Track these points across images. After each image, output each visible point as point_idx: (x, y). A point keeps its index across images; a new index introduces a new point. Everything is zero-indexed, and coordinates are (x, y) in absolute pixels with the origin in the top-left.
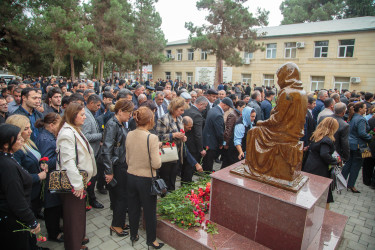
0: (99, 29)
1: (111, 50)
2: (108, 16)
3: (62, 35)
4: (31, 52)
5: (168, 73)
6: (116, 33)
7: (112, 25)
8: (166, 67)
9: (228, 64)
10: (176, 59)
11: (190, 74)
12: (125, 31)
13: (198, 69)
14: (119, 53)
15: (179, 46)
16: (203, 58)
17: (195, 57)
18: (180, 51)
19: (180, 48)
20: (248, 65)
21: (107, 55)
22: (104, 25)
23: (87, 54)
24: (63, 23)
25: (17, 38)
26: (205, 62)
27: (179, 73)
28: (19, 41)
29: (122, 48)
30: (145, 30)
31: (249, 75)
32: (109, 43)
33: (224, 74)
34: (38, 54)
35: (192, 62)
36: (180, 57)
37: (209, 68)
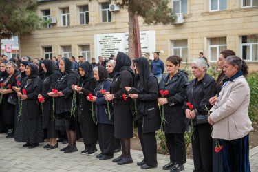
5: (48, 49)
8: (43, 37)
9: (148, 22)
10: (60, 24)
11: (85, 47)
13: (98, 37)
16: (104, 20)
17: (91, 18)
20: (181, 24)
26: (108, 26)
27: (66, 48)
31: (184, 42)
33: (143, 43)
35: (88, 28)
36: (66, 21)
37: (115, 35)
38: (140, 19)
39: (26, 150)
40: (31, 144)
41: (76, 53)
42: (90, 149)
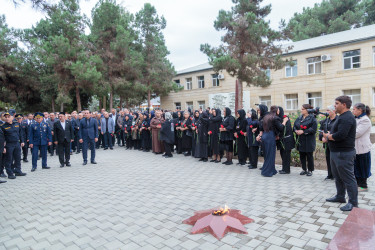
0: (106, 60)
1: (120, 82)
2: (114, 45)
3: (66, 67)
4: (29, 89)
5: (178, 104)
6: (124, 63)
7: (120, 55)
8: (175, 97)
10: (186, 88)
11: (202, 102)
12: (134, 60)
13: (212, 96)
14: (129, 84)
15: (188, 75)
16: (214, 85)
17: (206, 84)
18: (189, 79)
19: (188, 76)
21: (116, 87)
22: (112, 55)
23: (95, 86)
24: (66, 53)
25: (13, 74)
26: (217, 88)
27: (190, 103)
28: (15, 77)
29: (132, 79)
30: (155, 59)
31: (269, 97)
32: (118, 74)
34: (37, 91)
35: (203, 90)
36: (190, 87)
37: (223, 94)
38: (245, 84)
39: (202, 163)
40: (204, 159)
41: (196, 107)
42: (242, 162)
